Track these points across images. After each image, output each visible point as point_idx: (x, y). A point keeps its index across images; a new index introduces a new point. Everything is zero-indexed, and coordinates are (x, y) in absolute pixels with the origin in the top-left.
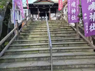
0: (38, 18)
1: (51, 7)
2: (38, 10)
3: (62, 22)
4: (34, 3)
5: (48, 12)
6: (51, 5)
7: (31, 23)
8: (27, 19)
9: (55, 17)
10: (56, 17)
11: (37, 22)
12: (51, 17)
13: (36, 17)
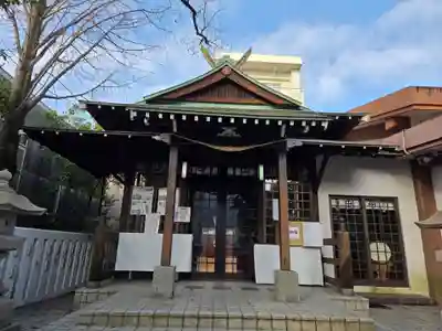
1: (292, 143)
5: (252, 172)
13: (154, 210)
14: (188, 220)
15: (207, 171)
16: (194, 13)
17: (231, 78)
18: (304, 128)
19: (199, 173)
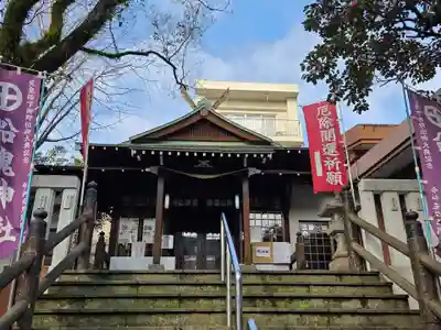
0: (149, 246)
1: (253, 171)
2: (160, 187)
3: (364, 299)
4: (137, 141)
6: (254, 162)
7: (83, 299)
8: (60, 253)
9: (285, 244)
10: (288, 240)
11: (143, 291)
12: (253, 241)
13: (140, 239)
14: (171, 246)
15: (188, 203)
16: (175, 68)
17: (208, 118)
18: (261, 160)
19: (180, 205)
